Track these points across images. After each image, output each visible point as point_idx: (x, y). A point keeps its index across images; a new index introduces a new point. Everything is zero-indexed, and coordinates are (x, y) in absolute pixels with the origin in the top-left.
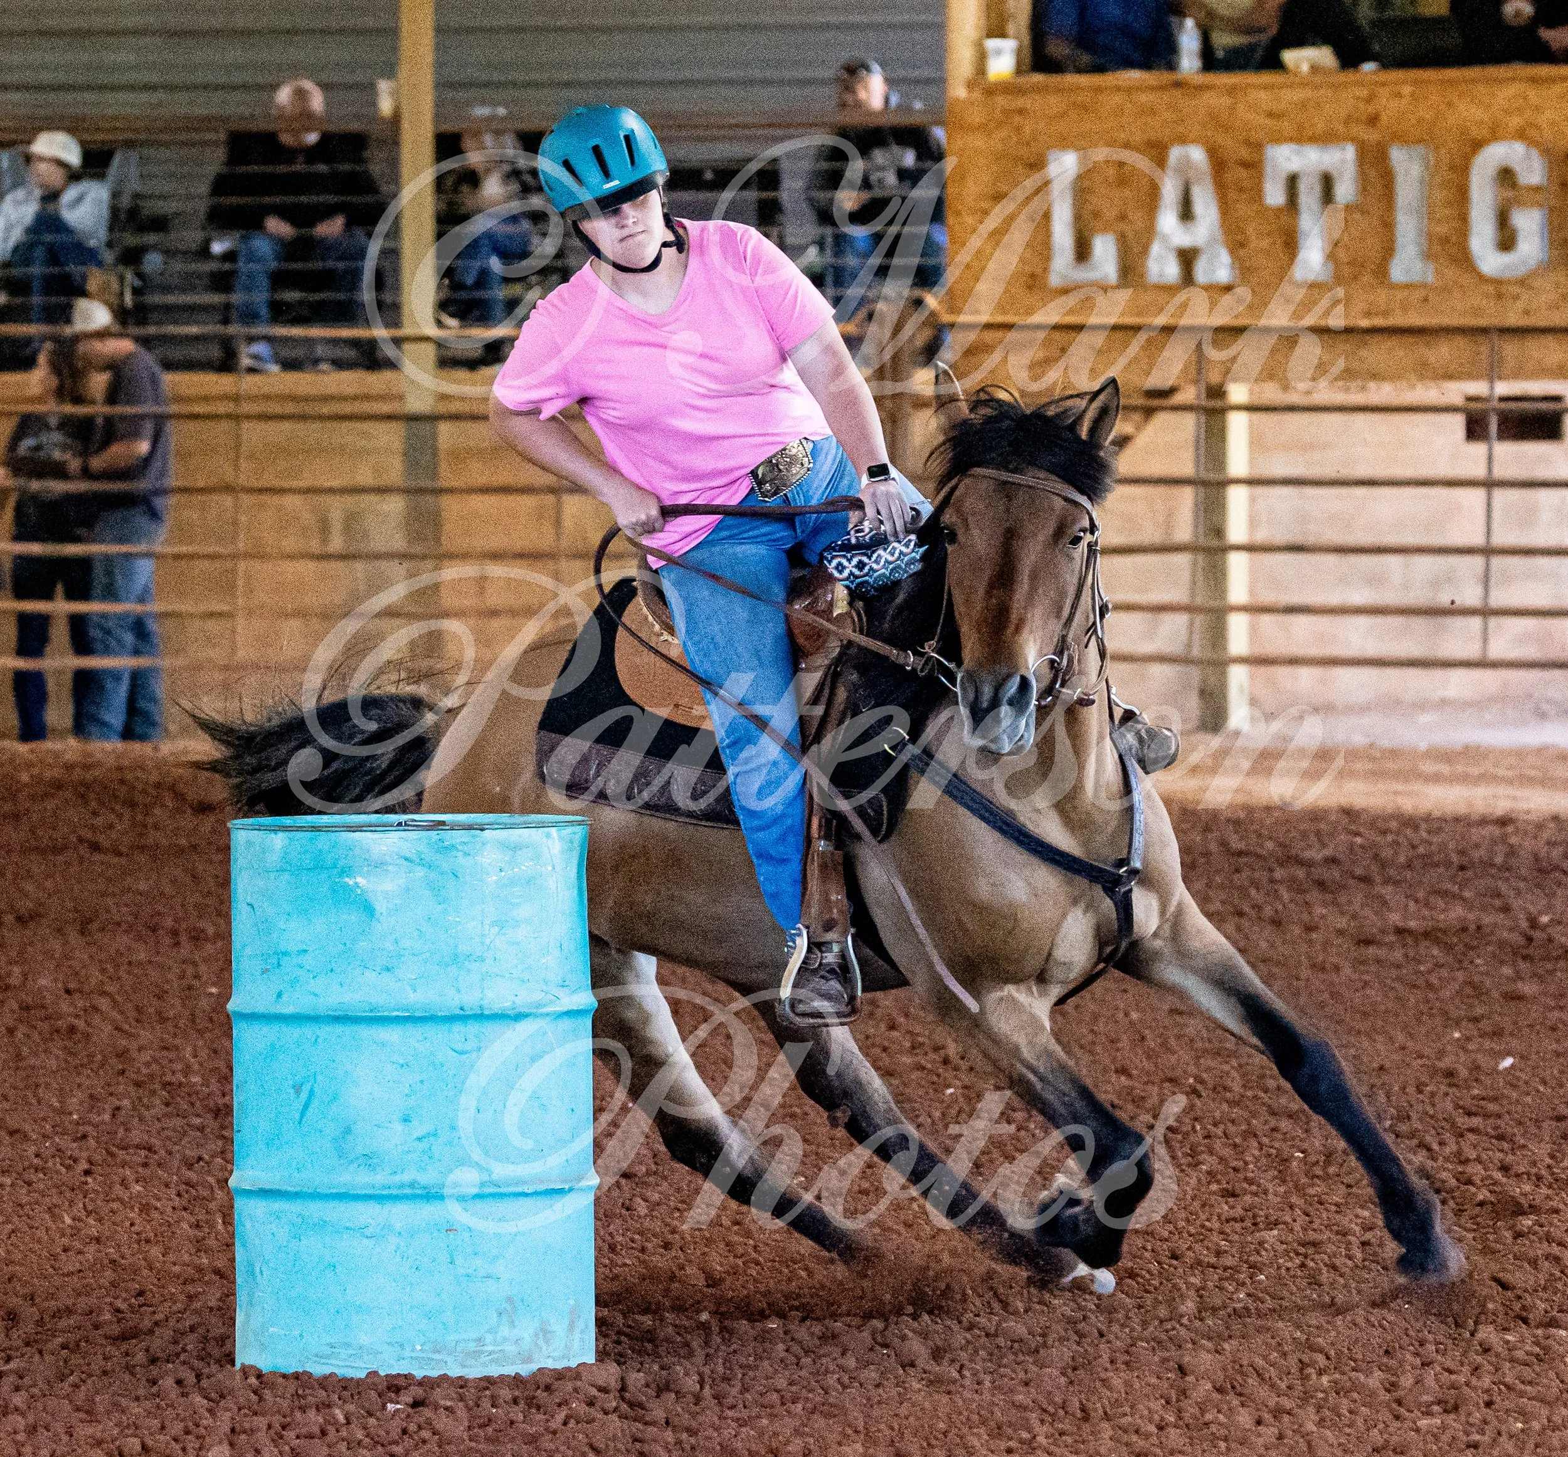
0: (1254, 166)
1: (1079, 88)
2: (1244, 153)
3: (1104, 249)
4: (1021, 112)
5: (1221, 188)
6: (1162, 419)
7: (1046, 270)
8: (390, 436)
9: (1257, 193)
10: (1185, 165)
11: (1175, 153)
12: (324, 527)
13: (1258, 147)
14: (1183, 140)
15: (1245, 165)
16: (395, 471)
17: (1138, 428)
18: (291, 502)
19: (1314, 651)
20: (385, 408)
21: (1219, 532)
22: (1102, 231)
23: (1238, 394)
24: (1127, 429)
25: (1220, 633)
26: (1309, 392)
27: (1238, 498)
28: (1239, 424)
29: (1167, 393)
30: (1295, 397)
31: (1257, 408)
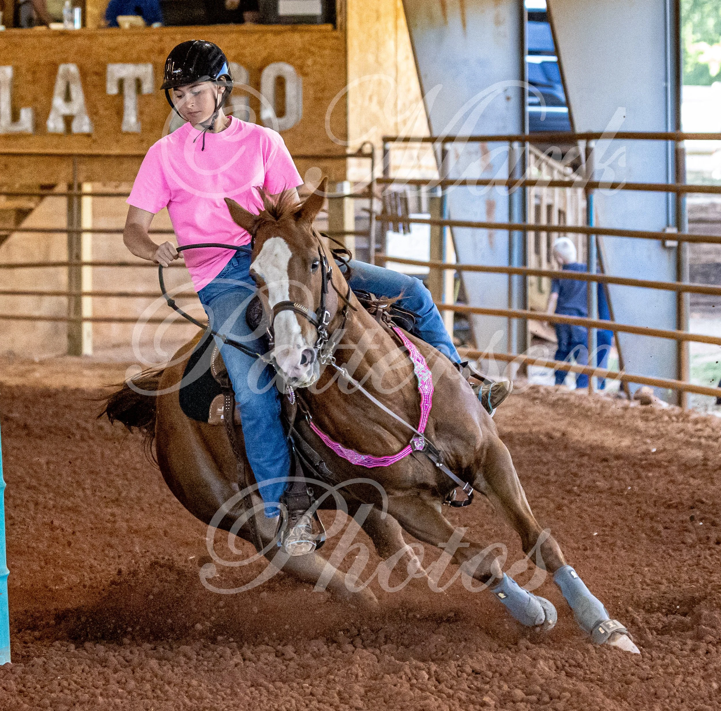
0: (101, 74)
1: (14, 35)
2: (96, 69)
3: (26, 115)
5: (85, 85)
6: (49, 200)
9: (102, 87)
10: (68, 74)
11: (62, 68)
13: (104, 66)
14: (65, 61)
15: (96, 74)
17: (37, 205)
19: (118, 315)
21: (78, 256)
22: (26, 106)
23: (87, 188)
24: (32, 205)
25: (78, 306)
26: (116, 187)
27: (87, 239)
28: (87, 202)
29: (51, 187)
30: (109, 189)
31: (93, 195)
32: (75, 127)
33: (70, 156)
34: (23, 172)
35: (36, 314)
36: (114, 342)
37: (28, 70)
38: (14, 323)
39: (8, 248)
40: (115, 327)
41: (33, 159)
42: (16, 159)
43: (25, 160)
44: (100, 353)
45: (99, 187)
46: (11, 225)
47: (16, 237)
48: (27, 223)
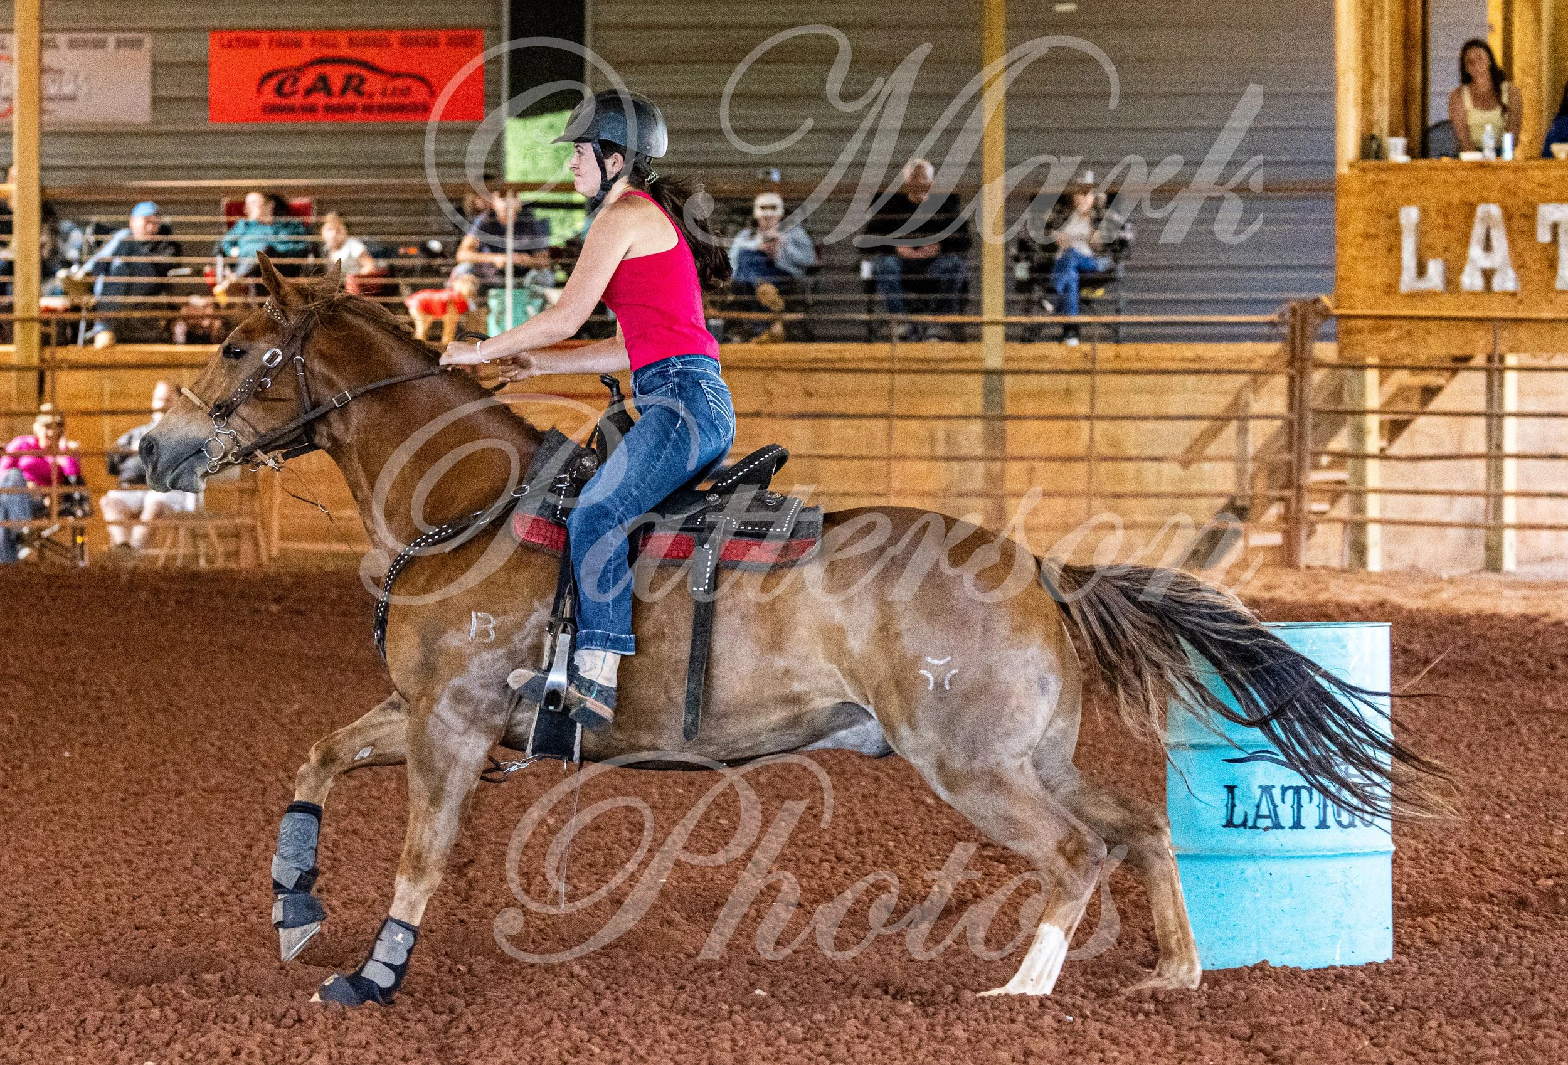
0: (1530, 217)
1: (1422, 168)
2: (1524, 210)
3: (1435, 268)
4: (1383, 183)
5: (1509, 231)
6: (1463, 376)
7: (1398, 282)
8: (975, 383)
9: (1531, 234)
10: (1488, 216)
11: (1481, 210)
12: (933, 440)
13: (1533, 206)
14: (1485, 200)
15: (1525, 216)
16: (977, 405)
17: (1448, 381)
18: (914, 425)
19: (1550, 521)
20: (970, 365)
21: (1499, 447)
22: (1434, 257)
23: (1511, 360)
24: (1441, 381)
25: (1498, 510)
26: (1549, 359)
27: (1510, 425)
28: (1511, 378)
29: (1466, 359)
30: (1541, 362)
31: (1521, 369)
32: (1497, 284)
33: (1490, 319)
34: (1430, 340)
35: (1447, 518)
36: (1544, 554)
37: (1438, 212)
38: (1418, 530)
39: (1411, 436)
40: (1546, 535)
41: (1444, 323)
42: (1423, 324)
43: (1432, 325)
44: (1526, 569)
45: (1527, 360)
46: (1415, 406)
47: (1421, 422)
48: (1436, 405)
